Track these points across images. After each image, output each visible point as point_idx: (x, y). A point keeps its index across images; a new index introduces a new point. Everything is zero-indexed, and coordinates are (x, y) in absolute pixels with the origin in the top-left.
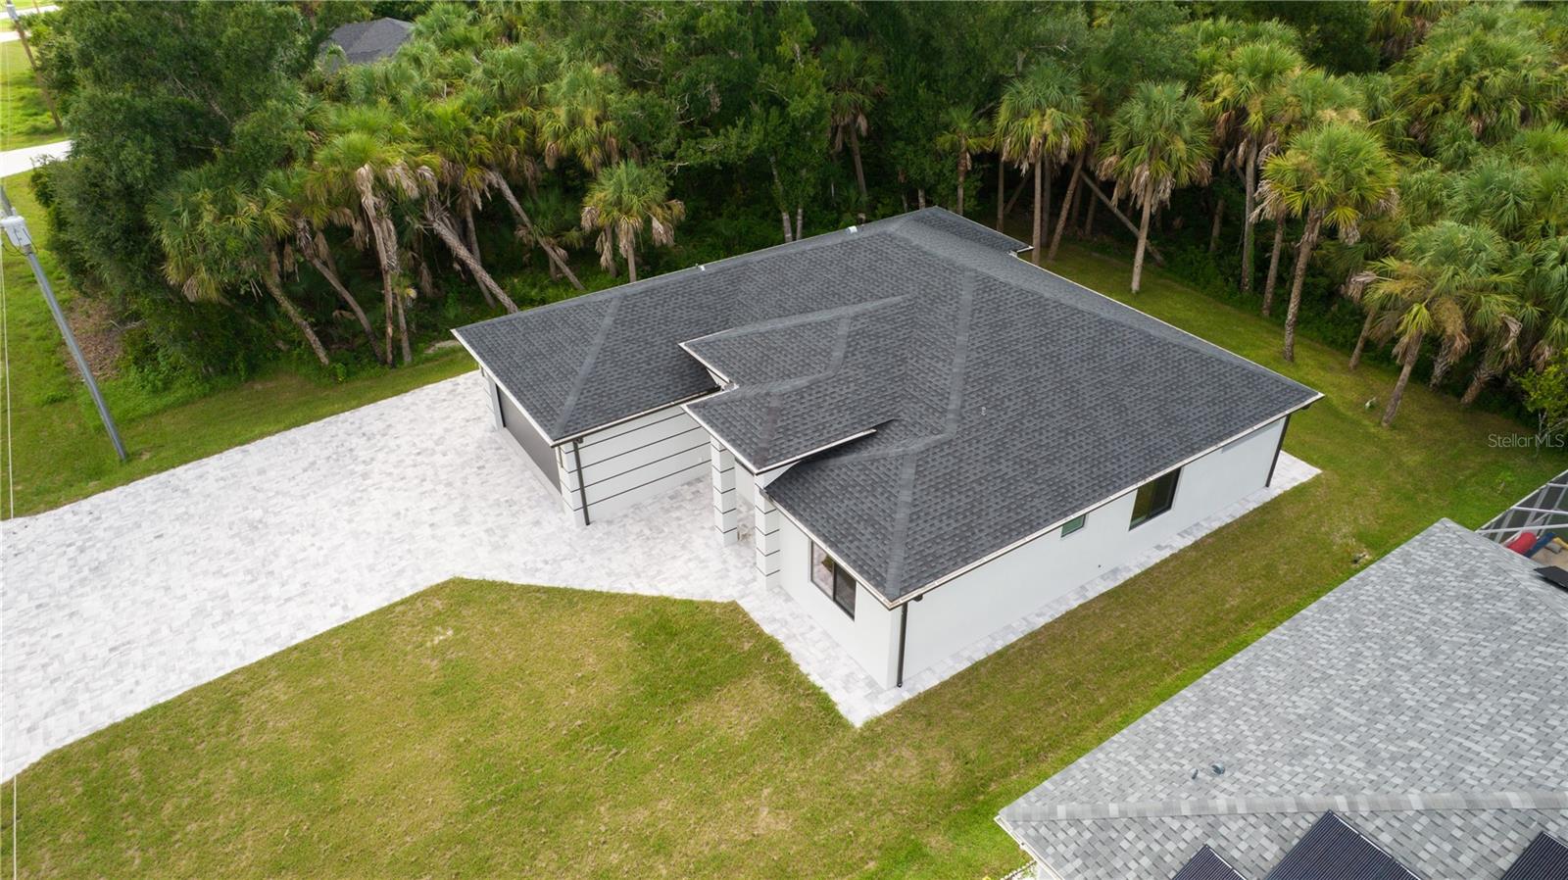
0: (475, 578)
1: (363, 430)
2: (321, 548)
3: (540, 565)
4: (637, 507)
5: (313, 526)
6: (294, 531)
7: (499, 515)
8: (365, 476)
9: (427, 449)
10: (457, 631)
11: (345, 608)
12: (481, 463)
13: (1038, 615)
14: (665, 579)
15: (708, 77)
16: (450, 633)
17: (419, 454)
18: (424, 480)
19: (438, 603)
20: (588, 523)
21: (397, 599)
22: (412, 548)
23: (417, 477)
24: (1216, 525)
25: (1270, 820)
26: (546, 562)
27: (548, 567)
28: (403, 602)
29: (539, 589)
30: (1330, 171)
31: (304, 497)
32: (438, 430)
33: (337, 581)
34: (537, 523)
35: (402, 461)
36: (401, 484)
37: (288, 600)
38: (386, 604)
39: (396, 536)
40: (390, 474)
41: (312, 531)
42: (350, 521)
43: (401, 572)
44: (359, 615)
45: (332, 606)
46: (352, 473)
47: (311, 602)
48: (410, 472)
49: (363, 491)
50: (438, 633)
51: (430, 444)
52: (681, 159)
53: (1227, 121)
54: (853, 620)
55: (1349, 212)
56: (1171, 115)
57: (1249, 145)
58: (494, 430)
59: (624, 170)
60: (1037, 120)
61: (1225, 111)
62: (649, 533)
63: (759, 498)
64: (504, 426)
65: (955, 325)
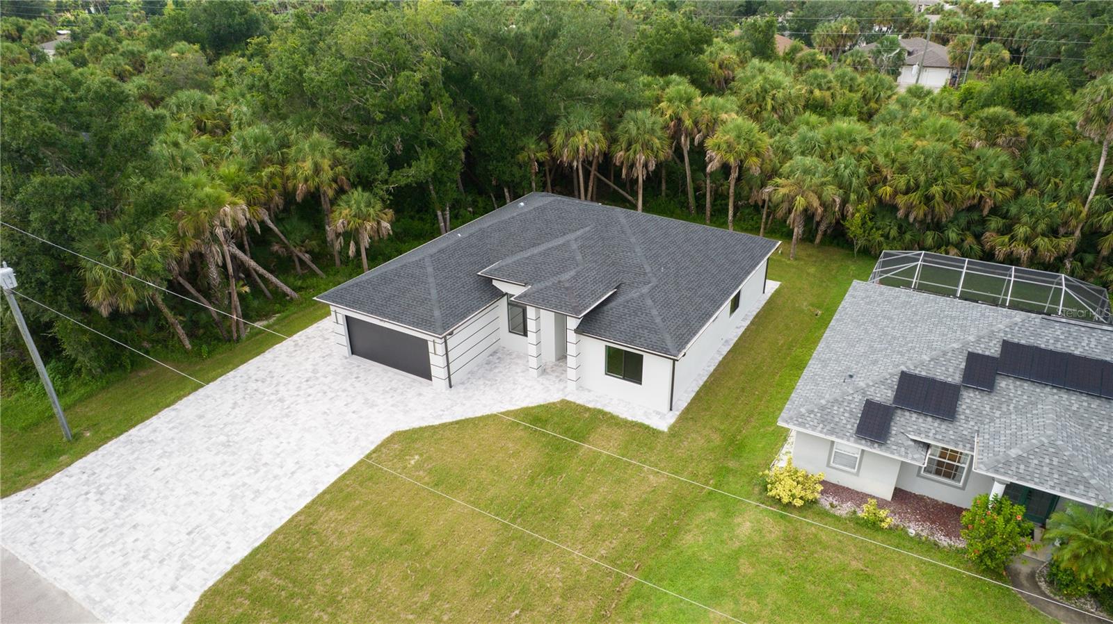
0: (408, 428)
1: (254, 378)
2: (289, 443)
3: (441, 413)
4: (471, 373)
5: (271, 434)
6: (261, 440)
7: (392, 397)
8: (281, 400)
9: (310, 378)
10: (421, 455)
11: (337, 465)
12: (355, 376)
13: (709, 366)
14: (517, 400)
15: (395, 135)
16: (417, 457)
17: (307, 381)
18: (325, 393)
19: (396, 446)
20: (451, 387)
21: (368, 452)
22: (352, 426)
23: (318, 392)
24: (755, 313)
25: (883, 383)
26: (443, 411)
27: (446, 413)
28: (374, 451)
29: (452, 423)
30: (742, 141)
31: (248, 422)
32: (308, 366)
33: (317, 455)
34: (420, 394)
35: (299, 387)
36: (310, 399)
37: (293, 473)
38: (363, 456)
39: (336, 423)
40: (298, 395)
41: (272, 436)
42: (296, 425)
43: (357, 439)
44: (351, 466)
45: (326, 467)
46: (271, 401)
47: (311, 469)
48: (310, 391)
49: (288, 408)
50: (410, 460)
51: (310, 374)
52: (393, 183)
53: (674, 126)
54: (641, 384)
55: (755, 159)
56: (649, 126)
57: (686, 137)
58: (346, 358)
59: (357, 195)
60: (580, 137)
61: (672, 121)
62: (489, 383)
63: (571, 336)
64: (352, 353)
65: (625, 234)
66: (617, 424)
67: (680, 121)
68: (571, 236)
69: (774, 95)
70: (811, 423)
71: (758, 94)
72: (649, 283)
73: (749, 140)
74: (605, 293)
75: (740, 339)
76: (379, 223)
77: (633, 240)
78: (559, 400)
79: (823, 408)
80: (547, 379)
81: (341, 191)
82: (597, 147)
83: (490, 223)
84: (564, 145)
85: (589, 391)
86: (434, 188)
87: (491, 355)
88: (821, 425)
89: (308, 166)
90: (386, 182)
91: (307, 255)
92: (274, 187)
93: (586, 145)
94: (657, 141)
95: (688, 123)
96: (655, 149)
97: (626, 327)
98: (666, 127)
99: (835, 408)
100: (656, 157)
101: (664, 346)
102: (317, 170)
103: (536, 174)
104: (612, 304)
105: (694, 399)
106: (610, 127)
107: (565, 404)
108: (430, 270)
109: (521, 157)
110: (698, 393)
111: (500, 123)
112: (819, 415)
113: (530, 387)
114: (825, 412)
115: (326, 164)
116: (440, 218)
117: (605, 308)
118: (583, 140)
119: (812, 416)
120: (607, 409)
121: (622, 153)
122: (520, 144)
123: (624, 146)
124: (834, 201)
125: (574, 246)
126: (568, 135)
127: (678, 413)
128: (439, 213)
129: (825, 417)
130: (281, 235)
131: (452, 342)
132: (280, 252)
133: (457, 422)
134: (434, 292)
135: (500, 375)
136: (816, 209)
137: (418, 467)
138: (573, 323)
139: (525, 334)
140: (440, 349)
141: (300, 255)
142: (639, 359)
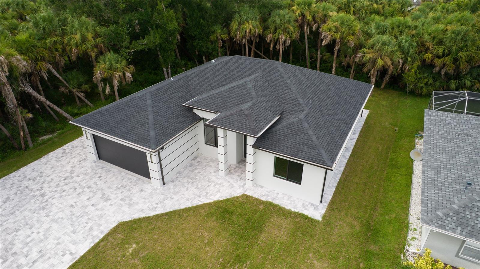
0: (130, 219)
1: (28, 177)
2: (38, 233)
3: (156, 206)
4: (179, 173)
5: (27, 224)
6: (17, 230)
7: (122, 192)
8: (43, 195)
9: (68, 177)
10: (137, 244)
11: (71, 254)
12: (99, 175)
14: (211, 195)
16: (134, 246)
17: (65, 179)
18: (75, 189)
19: (119, 235)
20: (164, 184)
21: (98, 240)
22: (89, 217)
23: (71, 189)
26: (157, 204)
27: (159, 205)
28: (102, 240)
29: (163, 215)
30: (344, 26)
31: (12, 214)
32: (68, 168)
33: (58, 244)
34: (142, 190)
35: (58, 184)
36: (64, 194)
37: (34, 262)
38: (93, 245)
39: (78, 215)
40: (56, 191)
41: (28, 227)
42: (48, 216)
43: (91, 229)
44: (82, 254)
45: (63, 256)
46: (34, 196)
47: (50, 258)
48: (65, 187)
49: (46, 202)
50: (129, 248)
51: (68, 174)
52: (133, 48)
53: (301, 19)
54: (300, 184)
55: (351, 37)
56: (287, 19)
57: (307, 26)
58: (95, 162)
59: (110, 56)
60: (247, 25)
61: (300, 17)
62: (191, 181)
63: (250, 150)
64: (99, 159)
65: (283, 78)
66: (285, 215)
67: (304, 16)
68: (248, 79)
69: (354, 5)
70: (450, 226)
71: (345, 5)
72: (303, 111)
73: (348, 26)
74: (273, 118)
75: (355, 146)
76: (124, 74)
77: (289, 82)
78: (241, 195)
79: (457, 213)
80: (232, 178)
81: (101, 53)
82: (257, 31)
83: (193, 72)
84: (237, 30)
85: (262, 187)
86: (161, 54)
87: (193, 160)
88: (459, 228)
89: (78, 37)
90: (128, 48)
91: (82, 94)
92: (57, 50)
93: (250, 30)
94: (291, 28)
95: (309, 18)
96: (290, 32)
97: (290, 144)
98: (297, 21)
99: (468, 213)
100: (291, 37)
101: (321, 158)
102: (84, 39)
103: (222, 47)
104: (279, 127)
105: (335, 193)
106: (264, 20)
107: (245, 197)
108: (149, 102)
109: (213, 37)
110: (337, 188)
111: (200, 18)
112: (455, 218)
113: (220, 184)
114: (459, 216)
115: (90, 36)
116: (165, 72)
117: (274, 129)
118: (249, 26)
119: (449, 219)
120: (276, 202)
121: (271, 35)
122: (212, 29)
123: (272, 30)
124: (399, 62)
125: (250, 85)
126: (240, 24)
127: (327, 205)
128: (165, 69)
129: (461, 220)
130: (64, 81)
131: (163, 154)
132: (65, 92)
133: (167, 214)
134: (151, 117)
135: (199, 175)
136: (389, 66)
137: (135, 254)
138: (251, 141)
139: (216, 145)
140: (155, 159)
141: (77, 93)
142: (300, 168)
